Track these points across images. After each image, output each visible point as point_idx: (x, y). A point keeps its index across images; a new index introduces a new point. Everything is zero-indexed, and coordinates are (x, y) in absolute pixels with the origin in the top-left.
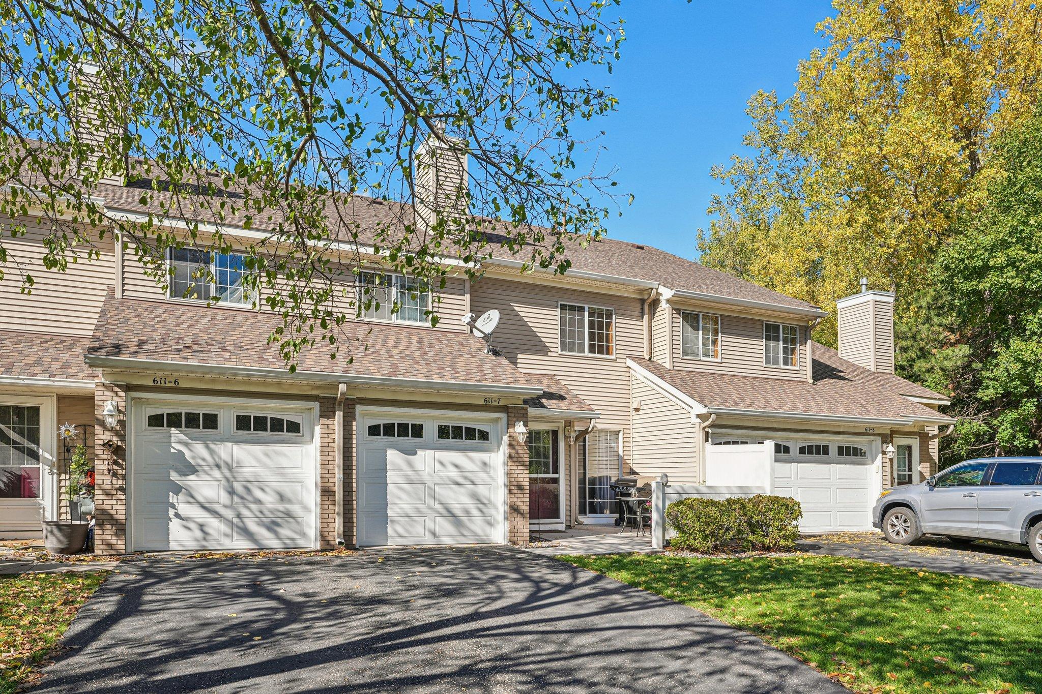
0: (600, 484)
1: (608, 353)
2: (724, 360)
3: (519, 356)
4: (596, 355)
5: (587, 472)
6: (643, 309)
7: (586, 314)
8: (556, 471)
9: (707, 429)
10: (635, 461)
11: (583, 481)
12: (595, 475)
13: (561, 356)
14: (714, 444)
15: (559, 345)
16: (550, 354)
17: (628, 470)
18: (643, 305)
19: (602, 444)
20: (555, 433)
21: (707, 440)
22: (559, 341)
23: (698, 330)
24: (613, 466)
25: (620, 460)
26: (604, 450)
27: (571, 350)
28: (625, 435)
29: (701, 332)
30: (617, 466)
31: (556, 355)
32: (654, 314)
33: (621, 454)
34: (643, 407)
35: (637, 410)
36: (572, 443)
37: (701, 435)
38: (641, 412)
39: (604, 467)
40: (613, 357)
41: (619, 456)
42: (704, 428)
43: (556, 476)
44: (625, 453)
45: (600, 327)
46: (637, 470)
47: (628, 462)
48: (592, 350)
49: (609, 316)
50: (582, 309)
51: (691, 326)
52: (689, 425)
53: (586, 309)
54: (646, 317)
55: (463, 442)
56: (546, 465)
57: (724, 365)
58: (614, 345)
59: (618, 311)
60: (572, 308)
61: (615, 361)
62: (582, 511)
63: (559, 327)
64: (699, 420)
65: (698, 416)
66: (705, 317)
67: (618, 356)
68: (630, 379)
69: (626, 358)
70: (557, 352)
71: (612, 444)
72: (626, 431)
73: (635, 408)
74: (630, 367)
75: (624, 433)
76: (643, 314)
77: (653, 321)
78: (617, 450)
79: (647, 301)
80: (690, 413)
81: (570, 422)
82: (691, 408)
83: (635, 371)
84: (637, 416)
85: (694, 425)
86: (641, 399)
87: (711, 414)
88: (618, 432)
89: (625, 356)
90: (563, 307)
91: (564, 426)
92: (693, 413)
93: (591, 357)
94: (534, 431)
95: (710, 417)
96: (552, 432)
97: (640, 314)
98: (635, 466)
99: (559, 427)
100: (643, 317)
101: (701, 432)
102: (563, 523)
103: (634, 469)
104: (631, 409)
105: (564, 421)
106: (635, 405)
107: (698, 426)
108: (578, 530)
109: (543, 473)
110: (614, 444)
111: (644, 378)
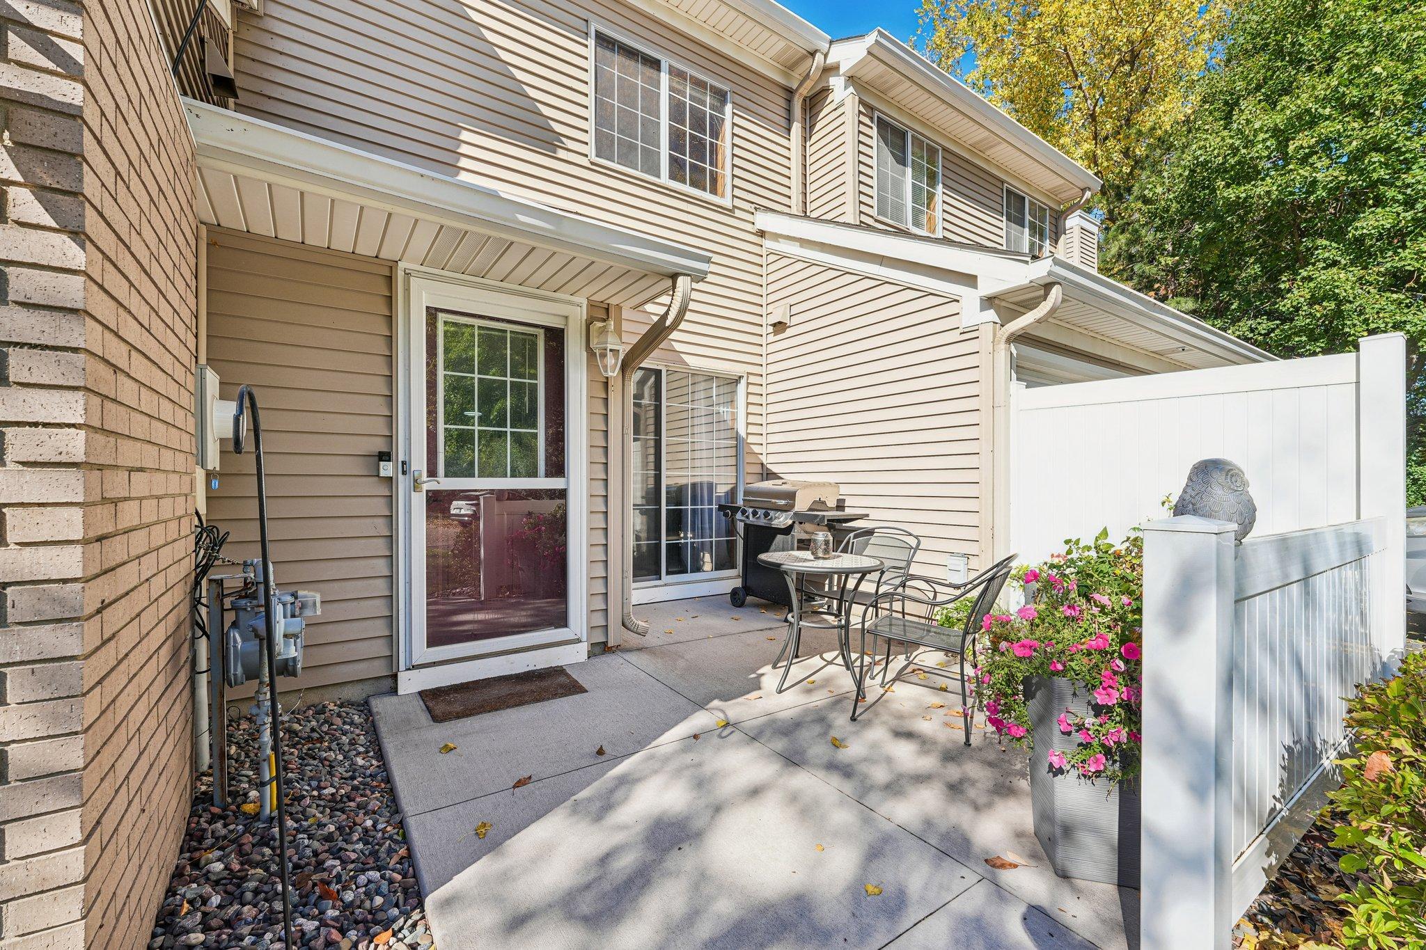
0: (694, 502)
1: (714, 191)
3: (465, 136)
4: (686, 188)
5: (664, 473)
6: (789, 111)
7: (664, 77)
8: (557, 467)
9: (1011, 344)
10: (772, 448)
11: (653, 495)
12: (682, 481)
13: (594, 167)
15: (590, 139)
16: (561, 154)
17: (758, 469)
18: (790, 101)
19: (701, 407)
20: (555, 337)
22: (591, 127)
23: (905, 165)
24: (723, 462)
25: (739, 446)
26: (704, 429)
27: (626, 159)
28: (752, 389)
29: (909, 172)
30: (732, 461)
31: (584, 161)
32: (812, 127)
33: (742, 433)
34: (795, 320)
35: (779, 327)
36: (614, 373)
37: (1004, 358)
38: (789, 332)
39: (705, 463)
40: (726, 202)
41: (737, 437)
42: (1010, 338)
43: (556, 483)
44: (752, 429)
45: (698, 123)
46: (775, 469)
47: (756, 449)
48: (677, 173)
49: (721, 96)
50: (654, 65)
51: (893, 154)
52: (955, 336)
53: (664, 66)
54: (796, 127)
56: (524, 445)
58: (728, 171)
59: (737, 98)
60: (628, 54)
61: (730, 212)
62: (646, 566)
63: (591, 91)
64: (991, 315)
65: (989, 302)
66: (918, 142)
67: (738, 203)
68: (763, 261)
69: (754, 211)
70: (587, 156)
71: (721, 409)
72: (752, 379)
73: (774, 325)
74: (762, 234)
75: (748, 384)
76: (789, 121)
77: (808, 144)
78: (730, 423)
79: (800, 91)
80: (958, 301)
81: (607, 310)
82: (970, 280)
83: (777, 237)
84: (781, 343)
85: (970, 334)
86: (792, 300)
87: (1048, 287)
88: (737, 381)
89: (753, 206)
90: (602, 40)
91: (585, 317)
92: (970, 298)
93: (675, 192)
94: (480, 328)
95: (1045, 297)
96: (548, 340)
97: (783, 122)
98: (771, 459)
99: (566, 317)
100: (789, 130)
101: (1003, 346)
102: (579, 641)
103: (769, 466)
104: (763, 331)
105: (585, 302)
106: (774, 319)
107: (986, 333)
108: (632, 657)
109: (512, 476)
110: (725, 409)
111: (801, 246)
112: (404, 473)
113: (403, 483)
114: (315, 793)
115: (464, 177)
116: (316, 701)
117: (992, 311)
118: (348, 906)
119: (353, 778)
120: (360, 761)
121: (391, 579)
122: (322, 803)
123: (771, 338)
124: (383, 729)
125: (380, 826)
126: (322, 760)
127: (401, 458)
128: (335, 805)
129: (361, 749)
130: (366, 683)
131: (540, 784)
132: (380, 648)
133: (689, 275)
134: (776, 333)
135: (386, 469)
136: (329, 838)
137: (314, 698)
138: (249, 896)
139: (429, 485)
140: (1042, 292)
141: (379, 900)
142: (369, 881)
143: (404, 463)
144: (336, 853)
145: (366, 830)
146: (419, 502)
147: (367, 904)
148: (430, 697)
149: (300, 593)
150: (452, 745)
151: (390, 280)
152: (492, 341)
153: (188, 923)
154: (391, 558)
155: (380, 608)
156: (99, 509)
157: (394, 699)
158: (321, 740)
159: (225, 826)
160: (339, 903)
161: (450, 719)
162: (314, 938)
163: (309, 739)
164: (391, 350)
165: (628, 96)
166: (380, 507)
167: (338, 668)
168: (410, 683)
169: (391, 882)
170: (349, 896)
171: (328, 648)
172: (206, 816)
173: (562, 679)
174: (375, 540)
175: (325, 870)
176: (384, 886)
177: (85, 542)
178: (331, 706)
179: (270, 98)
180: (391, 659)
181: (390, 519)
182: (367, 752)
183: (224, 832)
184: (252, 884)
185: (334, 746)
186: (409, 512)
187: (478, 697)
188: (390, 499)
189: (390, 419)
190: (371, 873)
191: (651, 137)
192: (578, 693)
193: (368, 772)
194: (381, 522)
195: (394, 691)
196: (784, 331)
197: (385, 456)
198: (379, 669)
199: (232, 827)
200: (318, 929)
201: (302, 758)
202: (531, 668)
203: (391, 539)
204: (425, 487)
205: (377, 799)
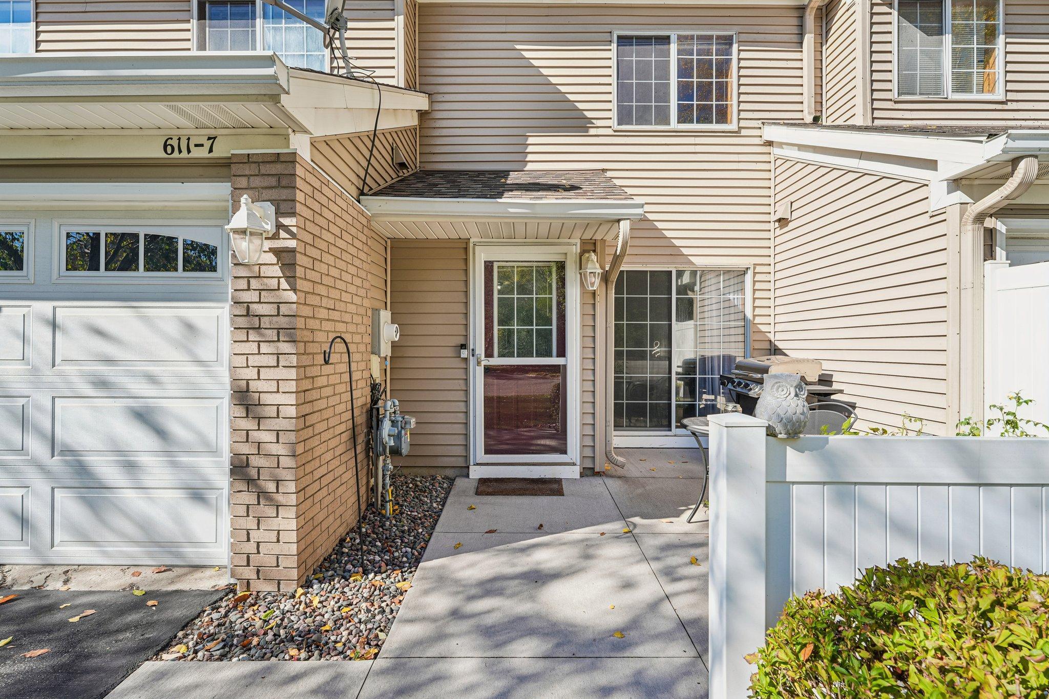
0: (703, 372)
1: (721, 121)
2: (1011, 96)
4: (694, 126)
5: (674, 350)
6: (801, 26)
7: (673, 47)
8: (562, 353)
9: (990, 223)
10: (779, 327)
13: (617, 133)
14: (1014, 262)
15: (614, 114)
16: (593, 132)
17: (766, 345)
18: (801, 18)
21: (989, 254)
22: (614, 106)
23: (940, 32)
24: (731, 339)
25: (746, 324)
26: (715, 313)
27: (641, 120)
28: (758, 277)
29: (948, 38)
30: (741, 338)
31: (609, 132)
32: (828, 31)
33: (749, 315)
34: (795, 215)
35: (782, 222)
37: (971, 239)
38: (791, 226)
40: (733, 126)
41: (744, 318)
42: (980, 218)
43: (559, 361)
44: (758, 311)
45: (705, 72)
46: (780, 345)
47: (763, 328)
48: (685, 115)
49: (727, 41)
50: (666, 40)
51: (922, 29)
52: (925, 220)
53: (674, 38)
54: (809, 39)
55: (141, 276)
57: (1010, 106)
58: (735, 103)
59: (743, 37)
60: (644, 40)
61: (736, 133)
63: (613, 80)
64: (959, 196)
67: (743, 123)
68: (771, 166)
69: (761, 126)
70: (610, 127)
71: (731, 296)
72: (758, 269)
73: (779, 220)
74: (770, 143)
75: (755, 273)
76: (801, 35)
77: (824, 48)
78: (741, 307)
79: (811, 5)
80: (927, 185)
81: (595, 243)
82: (932, 165)
83: (781, 145)
84: (785, 236)
85: (938, 216)
86: (792, 198)
87: (1015, 162)
88: (744, 272)
89: (760, 122)
90: (624, 40)
91: (579, 251)
92: (937, 181)
93: (682, 132)
94: (517, 267)
95: (1012, 174)
96: (558, 268)
97: (795, 38)
98: (779, 336)
99: (566, 254)
100: (801, 43)
101: (970, 227)
102: (574, 464)
103: (776, 343)
104: (771, 226)
105: (579, 241)
106: (778, 216)
107: (953, 215)
108: (609, 482)
109: (517, 357)
110: (736, 297)
111: (799, 150)
112: (473, 355)
113: (472, 361)
114: (409, 513)
115: (530, 167)
116: (434, 474)
117: (959, 192)
118: (394, 558)
119: (428, 511)
120: (435, 505)
121: (467, 413)
122: (409, 518)
123: (778, 232)
124: (452, 493)
125: (423, 533)
126: (421, 500)
127: (471, 348)
128: (414, 519)
129: (439, 500)
130: (457, 469)
131: (499, 535)
132: (460, 451)
133: (628, 219)
134: (781, 227)
135: (464, 353)
136: (403, 532)
137: (432, 472)
138: (367, 543)
139: (485, 362)
140: (1009, 169)
141: (405, 559)
142: (406, 552)
143: (473, 350)
144: (401, 538)
145: (418, 533)
146: (480, 371)
147: (400, 559)
148: (483, 481)
149: (406, 417)
150: (473, 507)
151: (466, 249)
152: (525, 273)
153: (346, 545)
154: (467, 402)
155: (460, 429)
156: (304, 381)
157: (467, 480)
158: (425, 492)
159: (374, 517)
160: (392, 555)
161: (483, 495)
162: (377, 563)
163: (421, 491)
164: (467, 288)
165: (643, 71)
166: (460, 374)
167: (442, 458)
168: (476, 473)
169: (413, 554)
170: (396, 554)
171: (438, 447)
172: (370, 512)
173: (555, 486)
174: (459, 392)
175: (394, 542)
176: (410, 555)
177: (296, 392)
178: (439, 478)
179: (434, 153)
180: (467, 457)
181: (466, 380)
182: (440, 502)
183: (373, 519)
184: (369, 539)
185: (429, 496)
186: (475, 377)
187: (504, 486)
188: (466, 370)
189: (466, 326)
190: (407, 548)
191: (664, 96)
192: (557, 495)
193: (435, 510)
194: (462, 382)
195: (467, 476)
196: (787, 225)
197: (464, 346)
198: (460, 462)
199: (376, 518)
200: (379, 561)
201: (413, 498)
202: (542, 476)
203: (467, 391)
204: (483, 363)
205: (430, 522)
